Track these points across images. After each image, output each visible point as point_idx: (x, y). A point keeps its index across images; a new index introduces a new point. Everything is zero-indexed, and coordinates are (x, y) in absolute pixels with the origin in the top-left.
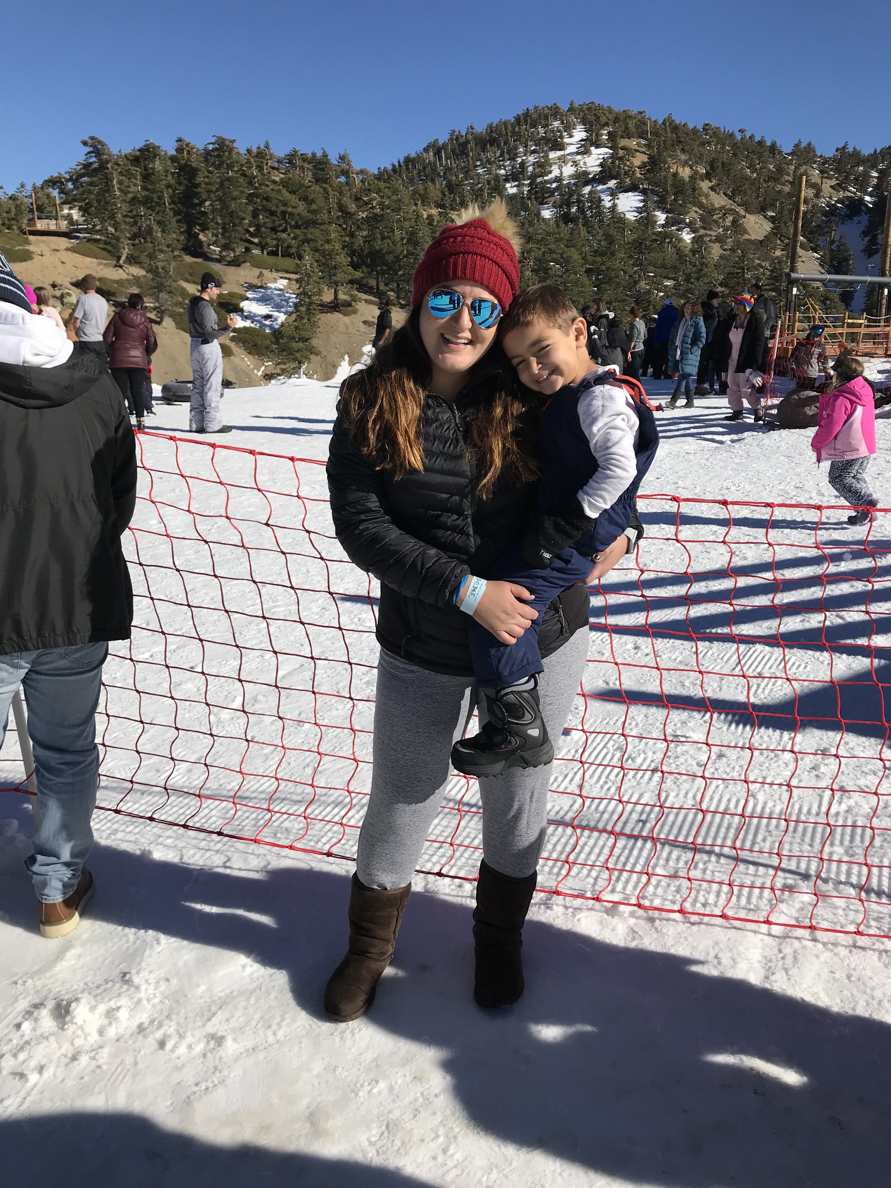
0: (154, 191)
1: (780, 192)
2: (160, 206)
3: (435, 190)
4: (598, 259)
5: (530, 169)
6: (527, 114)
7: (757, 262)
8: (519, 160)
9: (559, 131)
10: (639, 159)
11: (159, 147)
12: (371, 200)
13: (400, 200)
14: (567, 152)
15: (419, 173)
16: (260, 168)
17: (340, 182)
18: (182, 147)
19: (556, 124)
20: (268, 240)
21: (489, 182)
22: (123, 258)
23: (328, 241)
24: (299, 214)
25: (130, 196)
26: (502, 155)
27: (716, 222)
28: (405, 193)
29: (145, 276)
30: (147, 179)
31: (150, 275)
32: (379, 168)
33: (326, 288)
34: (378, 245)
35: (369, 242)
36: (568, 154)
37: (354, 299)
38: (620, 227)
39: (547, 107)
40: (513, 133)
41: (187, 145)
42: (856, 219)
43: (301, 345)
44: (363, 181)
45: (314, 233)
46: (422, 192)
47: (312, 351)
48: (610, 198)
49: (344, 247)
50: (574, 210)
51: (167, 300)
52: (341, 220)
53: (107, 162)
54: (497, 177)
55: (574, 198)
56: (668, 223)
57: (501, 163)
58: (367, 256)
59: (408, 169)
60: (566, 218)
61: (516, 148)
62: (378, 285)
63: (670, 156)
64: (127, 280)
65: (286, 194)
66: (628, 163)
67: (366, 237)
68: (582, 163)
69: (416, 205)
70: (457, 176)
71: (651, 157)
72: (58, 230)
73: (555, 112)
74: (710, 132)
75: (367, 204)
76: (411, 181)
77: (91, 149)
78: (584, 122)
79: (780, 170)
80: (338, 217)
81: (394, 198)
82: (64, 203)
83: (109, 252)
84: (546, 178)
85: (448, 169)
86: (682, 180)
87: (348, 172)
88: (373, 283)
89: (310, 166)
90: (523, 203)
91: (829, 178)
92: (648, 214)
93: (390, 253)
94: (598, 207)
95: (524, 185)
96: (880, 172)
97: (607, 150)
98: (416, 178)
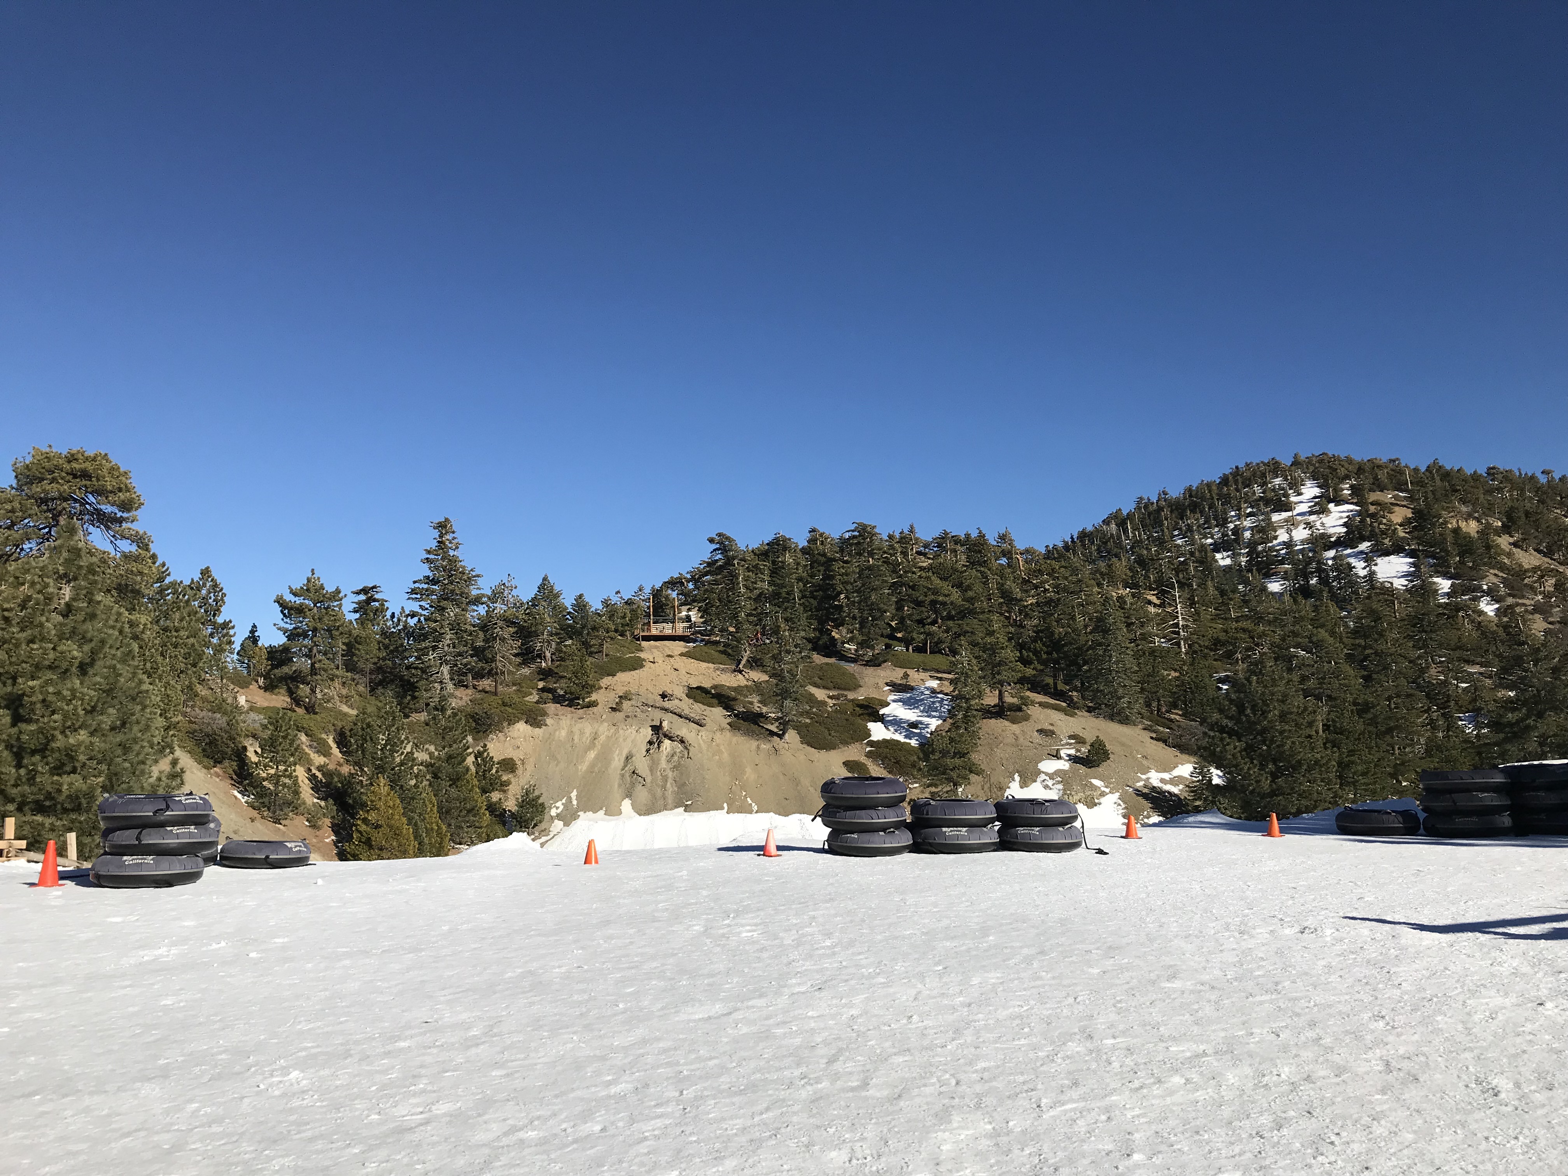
0: (783, 586)
2: (788, 602)
3: (1121, 566)
4: (1360, 641)
5: (1247, 534)
6: (1237, 472)
8: (1231, 526)
9: (1283, 489)
10: (1399, 515)
11: (789, 539)
13: (1080, 581)
14: (1295, 512)
15: (1098, 549)
16: (905, 554)
17: (1001, 565)
18: (815, 537)
19: (1278, 481)
20: (915, 635)
21: (1192, 554)
22: (743, 662)
23: (991, 633)
24: (952, 603)
25: (757, 592)
26: (1207, 522)
27: (1529, 587)
28: (1086, 572)
29: (767, 681)
30: (776, 573)
31: (774, 681)
32: (1047, 547)
33: (988, 690)
35: (1042, 632)
36: (1298, 515)
37: (1026, 702)
38: (1386, 600)
39: (1262, 462)
40: (1220, 496)
41: (821, 535)
43: (957, 761)
44: (1028, 562)
45: (970, 623)
46: (1105, 570)
47: (973, 769)
48: (1363, 564)
49: (1010, 639)
50: (1313, 581)
51: (791, 709)
52: (1005, 608)
53: (734, 558)
54: (1203, 547)
55: (1313, 566)
56: (1453, 592)
57: (1208, 531)
59: (1084, 545)
60: (1305, 592)
61: (1225, 513)
62: (1055, 684)
63: (1444, 508)
64: (746, 686)
65: (937, 581)
66: (1384, 521)
67: (1037, 626)
68: (1318, 524)
69: (1101, 585)
70: (1149, 550)
71: (1416, 511)
72: (674, 634)
73: (1275, 468)
74: (1500, 477)
75: (1036, 587)
76: (1090, 558)
78: (1315, 477)
80: (1000, 605)
82: (682, 605)
83: (729, 655)
84: (1270, 545)
85: (1136, 543)
86: (1467, 536)
87: (1010, 552)
88: (1049, 680)
89: (963, 549)
90: (1241, 576)
92: (1423, 581)
93: (1071, 643)
94: (1349, 576)
95: (1240, 554)
97: (1352, 507)
98: (1095, 555)
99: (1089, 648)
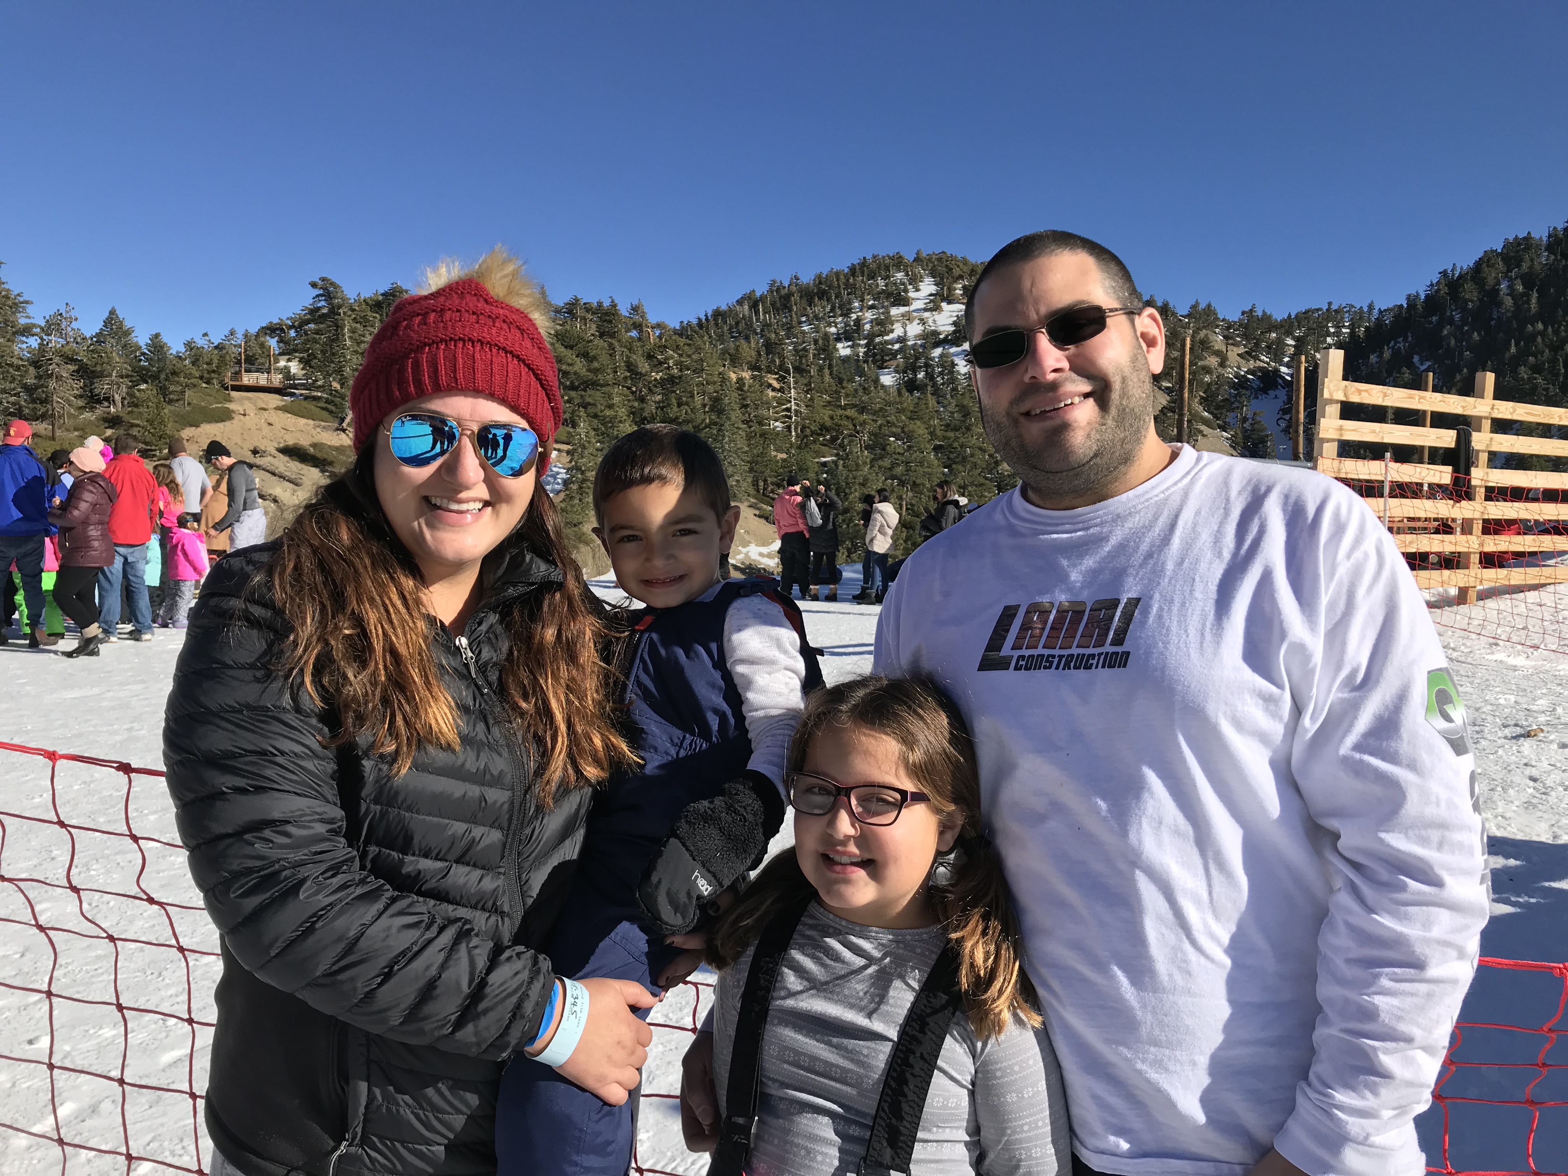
3: (749, 349)
4: (951, 434)
5: (867, 327)
6: (864, 264)
8: (854, 316)
9: (904, 284)
12: (667, 359)
13: (702, 360)
14: (912, 308)
15: (730, 329)
17: (631, 337)
19: (900, 275)
21: (816, 341)
23: (610, 407)
24: (575, 373)
26: (832, 310)
28: (711, 352)
32: (681, 322)
34: (673, 412)
35: (663, 408)
36: (914, 311)
39: (888, 256)
40: (847, 285)
42: (1272, 393)
44: (659, 337)
45: (592, 395)
46: (732, 351)
49: (630, 414)
50: (921, 375)
52: (630, 382)
53: (340, 307)
54: (826, 336)
55: (922, 362)
57: (832, 319)
59: (717, 324)
60: (911, 386)
61: (850, 303)
67: (659, 402)
68: (930, 321)
69: (724, 366)
70: (777, 334)
72: (269, 385)
73: (898, 262)
75: (661, 363)
76: (720, 338)
77: (321, 292)
78: (933, 274)
79: (1175, 334)
80: (625, 378)
81: (696, 357)
82: (281, 354)
83: (331, 412)
84: (886, 338)
85: (766, 326)
87: (640, 325)
89: (594, 317)
90: (858, 367)
91: (1236, 344)
94: (951, 372)
95: (859, 345)
96: (1297, 339)
98: (727, 335)
99: (706, 427)
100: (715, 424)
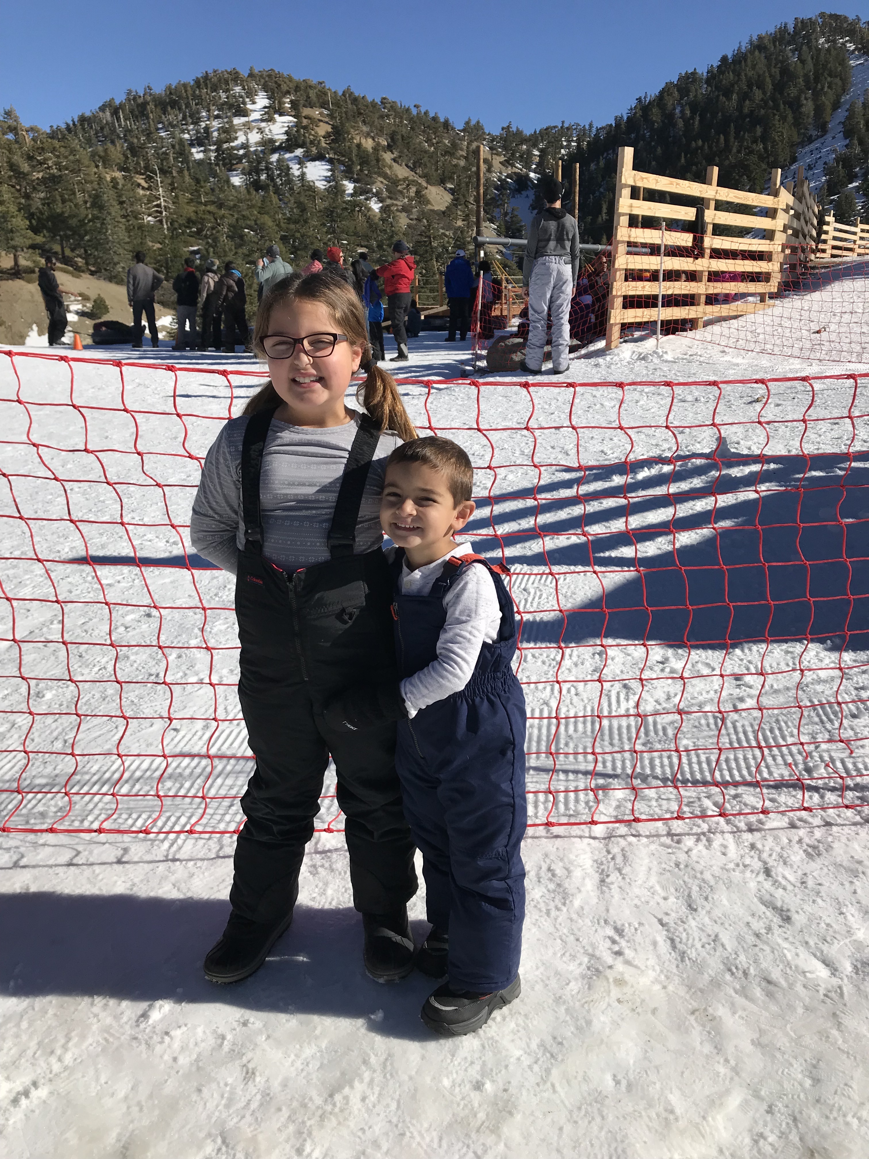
1: (456, 166)
3: (116, 152)
4: (292, 226)
5: (215, 134)
6: (206, 77)
7: (442, 231)
8: (203, 125)
9: (242, 97)
10: (323, 129)
12: (45, 160)
13: (78, 161)
14: (251, 118)
15: (96, 134)
17: (8, 140)
19: (238, 89)
21: (173, 146)
26: (184, 118)
27: (401, 192)
28: (84, 154)
32: (51, 127)
33: (3, 253)
34: (58, 208)
35: (48, 204)
36: (252, 121)
38: (310, 196)
39: (227, 71)
40: (194, 96)
42: (524, 193)
44: (34, 140)
46: (102, 154)
48: (298, 166)
49: (20, 209)
50: (263, 177)
52: (14, 181)
54: (181, 141)
55: (263, 165)
56: (356, 192)
57: (185, 127)
58: (48, 219)
59: (83, 129)
60: (257, 185)
61: (199, 112)
62: (63, 251)
63: (354, 127)
66: (313, 132)
67: (44, 199)
68: (267, 130)
69: (97, 166)
70: (139, 139)
71: (334, 127)
73: (235, 77)
74: (388, 105)
75: (41, 163)
76: (89, 141)
78: (265, 89)
79: (455, 146)
80: (10, 177)
81: (71, 158)
84: (232, 144)
85: (128, 131)
86: (365, 151)
87: (15, 129)
88: (57, 248)
90: (211, 169)
91: (498, 154)
92: (336, 183)
93: (74, 216)
94: (287, 174)
95: (210, 150)
96: (541, 151)
97: (291, 118)
98: (94, 140)
99: (89, 221)
100: (98, 218)
